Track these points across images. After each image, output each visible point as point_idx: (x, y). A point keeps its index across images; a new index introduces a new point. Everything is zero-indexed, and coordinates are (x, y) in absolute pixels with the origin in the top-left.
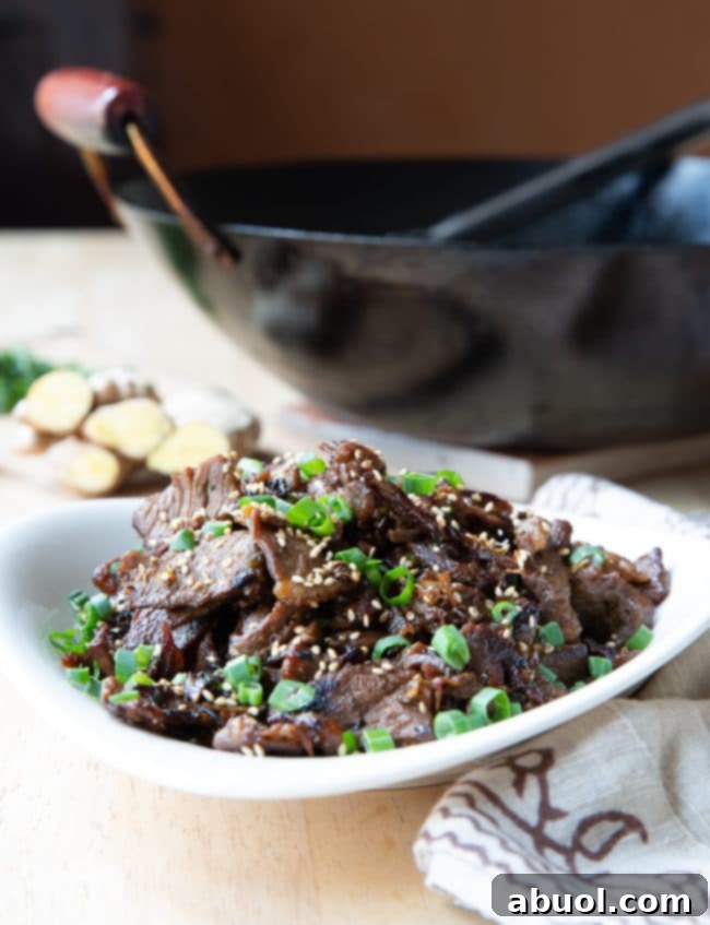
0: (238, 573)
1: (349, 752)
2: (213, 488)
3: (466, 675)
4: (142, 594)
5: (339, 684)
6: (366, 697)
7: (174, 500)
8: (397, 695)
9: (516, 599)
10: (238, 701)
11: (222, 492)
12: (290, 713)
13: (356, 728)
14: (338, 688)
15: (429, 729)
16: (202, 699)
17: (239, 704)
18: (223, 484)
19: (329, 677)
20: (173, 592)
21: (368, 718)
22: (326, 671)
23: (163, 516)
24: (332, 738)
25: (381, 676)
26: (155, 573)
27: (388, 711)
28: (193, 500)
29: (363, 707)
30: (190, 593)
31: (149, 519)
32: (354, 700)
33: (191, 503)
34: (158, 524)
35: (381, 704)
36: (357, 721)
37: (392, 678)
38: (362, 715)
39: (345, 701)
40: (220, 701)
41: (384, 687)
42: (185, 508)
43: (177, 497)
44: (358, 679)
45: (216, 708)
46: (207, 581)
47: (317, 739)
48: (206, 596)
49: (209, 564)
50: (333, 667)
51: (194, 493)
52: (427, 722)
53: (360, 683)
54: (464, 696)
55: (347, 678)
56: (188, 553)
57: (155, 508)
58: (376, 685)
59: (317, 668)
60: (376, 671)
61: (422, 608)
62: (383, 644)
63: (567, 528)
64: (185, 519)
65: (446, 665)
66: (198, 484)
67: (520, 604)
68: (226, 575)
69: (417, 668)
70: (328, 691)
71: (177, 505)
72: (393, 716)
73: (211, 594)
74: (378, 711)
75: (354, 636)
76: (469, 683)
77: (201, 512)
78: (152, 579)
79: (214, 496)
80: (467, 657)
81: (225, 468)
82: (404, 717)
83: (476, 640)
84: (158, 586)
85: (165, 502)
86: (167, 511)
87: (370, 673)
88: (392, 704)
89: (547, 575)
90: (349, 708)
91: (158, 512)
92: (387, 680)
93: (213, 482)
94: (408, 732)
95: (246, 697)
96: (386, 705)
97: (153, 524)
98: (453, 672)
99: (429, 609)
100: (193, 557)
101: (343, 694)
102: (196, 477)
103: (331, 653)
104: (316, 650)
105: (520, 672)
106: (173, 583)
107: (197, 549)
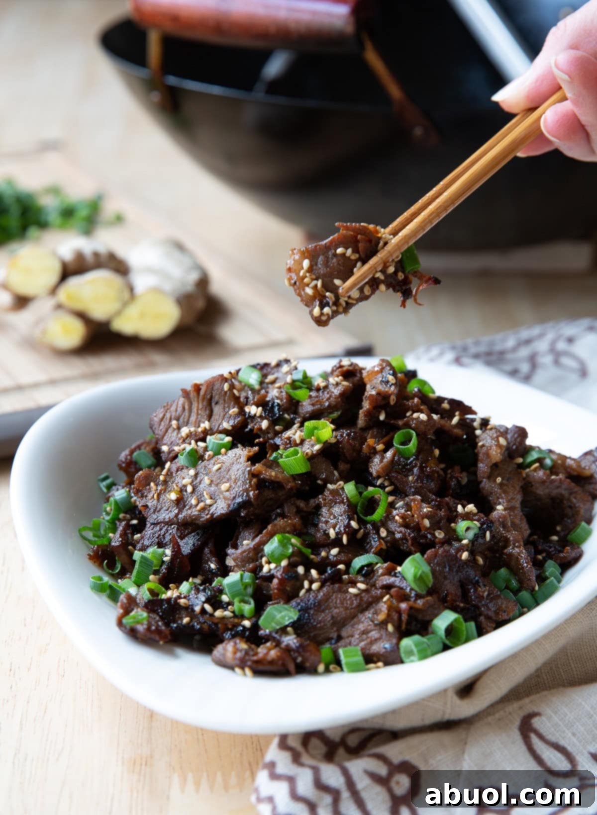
0: (234, 498)
1: (327, 671)
2: (217, 403)
3: (429, 598)
4: (154, 512)
5: (320, 602)
6: (343, 614)
7: (184, 409)
8: (369, 614)
9: (475, 515)
10: (233, 612)
11: (224, 408)
12: (277, 632)
13: (333, 641)
14: (320, 606)
15: (396, 648)
16: (203, 611)
17: (235, 616)
18: (224, 400)
19: (312, 595)
20: (180, 511)
21: (344, 633)
22: (309, 590)
23: (174, 423)
24: (312, 658)
25: (356, 595)
26: (165, 490)
27: (361, 627)
28: (200, 412)
29: (340, 624)
30: (195, 512)
31: (163, 426)
32: (333, 617)
33: (198, 414)
34: (170, 431)
35: (355, 620)
36: (335, 635)
37: (366, 597)
38: (339, 630)
39: (325, 617)
40: (218, 613)
41: (359, 605)
42: (193, 418)
43: (187, 407)
44: (336, 598)
45: (216, 621)
46: (209, 502)
47: (299, 660)
48: (208, 516)
49: (210, 485)
50: (315, 586)
51: (200, 406)
52: (394, 641)
53: (338, 601)
54: (428, 618)
55: (327, 598)
56: (192, 472)
57: (168, 415)
58: (352, 603)
59: (302, 587)
60: (352, 590)
61: (393, 526)
62: (359, 562)
63: (522, 433)
64: (192, 429)
65: (412, 589)
66: (203, 399)
67: (478, 520)
68: (225, 498)
69: (388, 588)
70: (311, 608)
71: (187, 413)
72: (365, 632)
73: (212, 515)
74: (353, 626)
75: (334, 551)
76: (431, 606)
77: (206, 425)
78: (162, 497)
79: (217, 409)
80: (430, 581)
81: (226, 387)
82: (374, 634)
83: (438, 564)
84: (167, 505)
85: (176, 410)
86: (178, 419)
87: (347, 592)
88: (365, 621)
89: (501, 485)
90: (329, 625)
91: (170, 420)
92: (361, 599)
93: (216, 398)
94: (377, 648)
95: (241, 610)
96: (360, 622)
97: (167, 431)
98: (418, 596)
99: (399, 530)
100: (196, 475)
101: (323, 611)
102: (202, 392)
103: (314, 572)
104: (301, 570)
105: (476, 590)
106: (180, 502)
107: (201, 465)
